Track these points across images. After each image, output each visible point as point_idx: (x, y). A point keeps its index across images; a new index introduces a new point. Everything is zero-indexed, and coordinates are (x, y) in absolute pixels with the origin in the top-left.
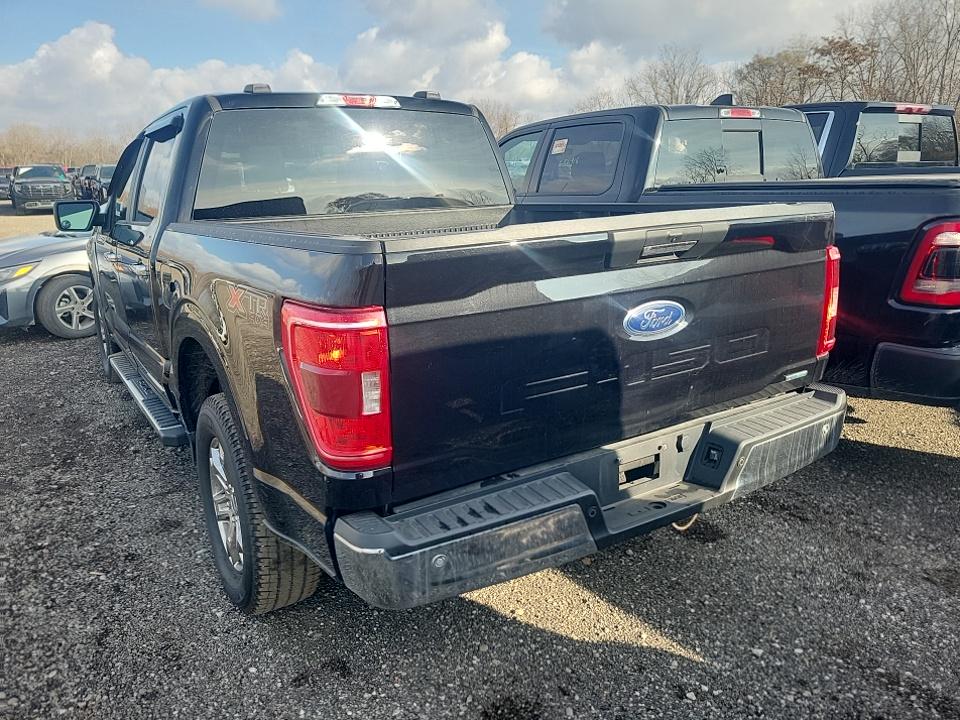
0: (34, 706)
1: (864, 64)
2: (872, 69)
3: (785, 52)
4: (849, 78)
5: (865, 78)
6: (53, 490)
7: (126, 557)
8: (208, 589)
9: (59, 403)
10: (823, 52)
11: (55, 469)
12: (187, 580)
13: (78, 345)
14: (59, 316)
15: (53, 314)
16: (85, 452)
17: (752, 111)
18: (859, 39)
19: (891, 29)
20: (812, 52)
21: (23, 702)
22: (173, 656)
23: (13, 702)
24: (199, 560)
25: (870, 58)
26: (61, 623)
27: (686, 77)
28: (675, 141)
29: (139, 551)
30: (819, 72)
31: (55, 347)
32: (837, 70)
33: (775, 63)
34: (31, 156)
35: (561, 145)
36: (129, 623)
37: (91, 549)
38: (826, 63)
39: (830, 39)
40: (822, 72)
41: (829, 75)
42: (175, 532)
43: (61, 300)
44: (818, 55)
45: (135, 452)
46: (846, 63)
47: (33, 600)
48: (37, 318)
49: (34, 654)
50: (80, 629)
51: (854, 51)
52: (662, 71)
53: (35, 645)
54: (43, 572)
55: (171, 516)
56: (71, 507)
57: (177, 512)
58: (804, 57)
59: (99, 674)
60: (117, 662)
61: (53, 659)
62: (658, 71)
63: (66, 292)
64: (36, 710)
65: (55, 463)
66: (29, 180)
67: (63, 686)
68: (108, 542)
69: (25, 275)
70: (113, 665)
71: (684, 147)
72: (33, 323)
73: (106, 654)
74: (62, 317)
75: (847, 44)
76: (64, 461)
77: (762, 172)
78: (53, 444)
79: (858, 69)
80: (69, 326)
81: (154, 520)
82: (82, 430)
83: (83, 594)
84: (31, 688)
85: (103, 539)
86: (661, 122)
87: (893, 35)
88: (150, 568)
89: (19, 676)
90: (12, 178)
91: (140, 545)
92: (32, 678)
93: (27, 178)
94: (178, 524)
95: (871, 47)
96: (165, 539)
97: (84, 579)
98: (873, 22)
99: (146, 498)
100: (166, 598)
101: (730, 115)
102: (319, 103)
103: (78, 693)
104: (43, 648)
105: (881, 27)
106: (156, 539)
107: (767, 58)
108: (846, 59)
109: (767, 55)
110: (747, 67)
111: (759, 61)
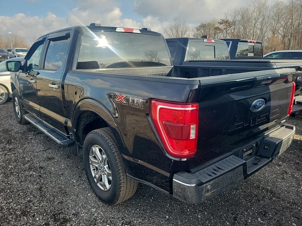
0: (26, 207)
1: (232, 27)
2: (234, 29)
3: (210, 23)
4: (228, 31)
5: (232, 32)
6: (8, 150)
7: (40, 168)
8: (69, 175)
10: (221, 23)
11: (6, 144)
12: (61, 173)
17: (212, 40)
18: (230, 19)
19: (239, 18)
20: (217, 23)
21: (22, 206)
22: (64, 192)
23: (19, 206)
24: (63, 168)
25: (234, 26)
26: (26, 186)
28: (192, 48)
29: (43, 166)
30: (220, 29)
32: (225, 29)
33: (207, 26)
36: (47, 185)
37: (27, 166)
38: (221, 27)
39: (223, 20)
41: (222, 30)
42: (53, 161)
44: (219, 24)
47: (14, 180)
49: (21, 194)
50: (33, 187)
51: (229, 23)
52: (174, 26)
53: (20, 192)
54: (14, 173)
55: (50, 156)
56: (16, 155)
57: (52, 155)
58: (215, 25)
59: (43, 198)
61: (27, 195)
64: (27, 208)
67: (33, 201)
68: (32, 164)
70: (47, 195)
71: (194, 50)
73: (43, 193)
75: (227, 21)
77: (215, 58)
79: (230, 29)
81: (45, 157)
83: (30, 178)
84: (23, 202)
85: (30, 163)
86: (189, 42)
87: (240, 19)
88: (48, 170)
89: (18, 200)
91: (43, 164)
92: (22, 200)
94: (53, 158)
95: (234, 23)
96: (50, 162)
97: (28, 174)
98: (234, 15)
99: (40, 151)
100: (57, 178)
101: (206, 41)
102: (117, 31)
103: (39, 203)
104: (23, 192)
105: (237, 17)
106: (48, 163)
107: (205, 24)
108: (227, 26)
109: (205, 23)
110: (199, 26)
111: (203, 25)
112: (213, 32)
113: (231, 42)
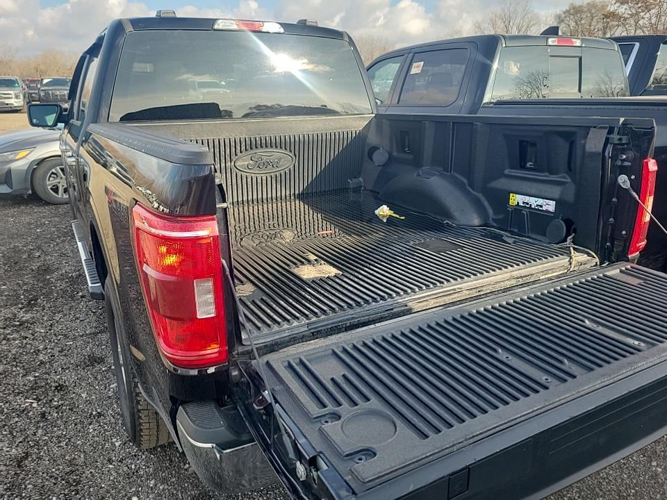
1: (653, 11)
2: (659, 16)
3: (593, 2)
4: (641, 22)
5: (653, 22)
6: (15, 326)
7: (56, 387)
8: (113, 420)
9: (38, 254)
11: (21, 309)
12: (99, 410)
13: (62, 209)
14: (49, 187)
15: (44, 186)
16: (47, 295)
17: (574, 40)
22: (74, 481)
24: (111, 394)
25: (657, 7)
27: (518, 20)
28: (509, 64)
29: (67, 382)
30: (618, 17)
31: (46, 210)
32: (632, 15)
33: (586, 10)
34: (58, 71)
35: (417, 67)
36: (45, 448)
37: (32, 379)
38: (623, 10)
40: (621, 17)
41: (625, 19)
42: (98, 367)
43: (50, 176)
45: (82, 297)
46: (640, 10)
48: (33, 189)
50: (7, 451)
51: (646, 1)
52: (500, 15)
55: (98, 353)
56: (25, 341)
57: (103, 350)
58: (607, 6)
59: (13, 494)
60: (29, 484)
62: (498, 15)
63: (54, 170)
65: (22, 304)
66: (50, 88)
68: (46, 373)
69: (23, 157)
70: (26, 486)
71: (517, 70)
72: (30, 192)
73: (22, 476)
74: (51, 189)
76: (29, 303)
77: (580, 91)
78: (25, 287)
79: (648, 15)
80: (57, 195)
81: (84, 356)
82: (48, 277)
83: (17, 419)
85: (42, 370)
86: (499, 48)
88: (72, 398)
90: (39, 86)
91: (69, 377)
93: (48, 86)
94: (101, 360)
96: (88, 373)
97: (20, 405)
99: (82, 336)
100: (79, 427)
101: (556, 44)
102: (216, 27)
106: (82, 373)
107: (580, 6)
108: (639, 8)
109: (581, 4)
110: (565, 13)
111: (574, 8)
112: (600, 26)
113: (637, 45)
